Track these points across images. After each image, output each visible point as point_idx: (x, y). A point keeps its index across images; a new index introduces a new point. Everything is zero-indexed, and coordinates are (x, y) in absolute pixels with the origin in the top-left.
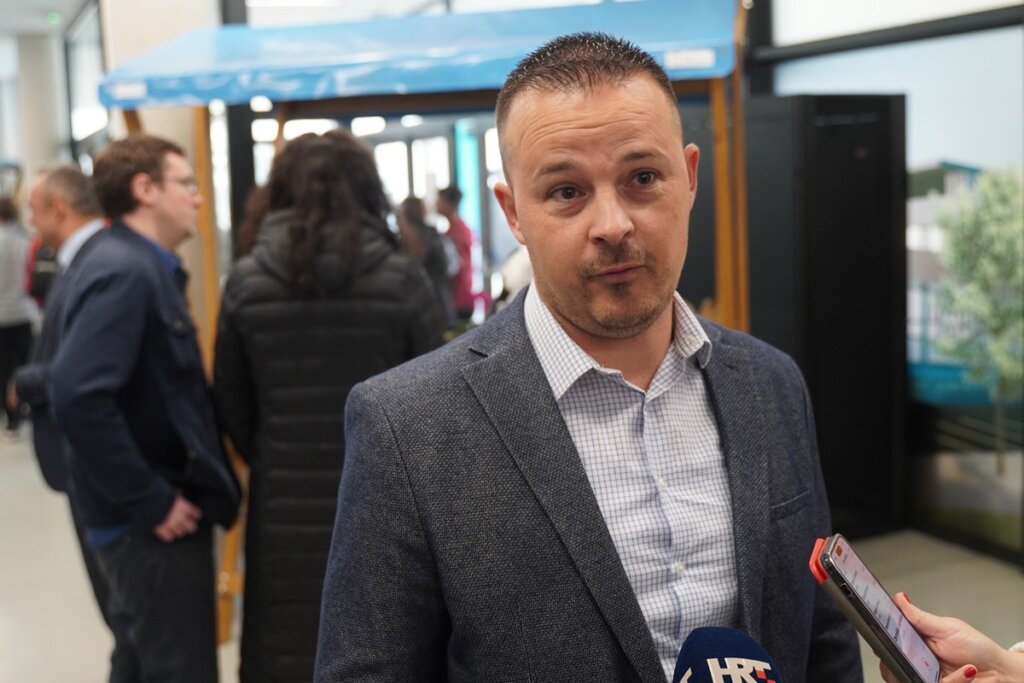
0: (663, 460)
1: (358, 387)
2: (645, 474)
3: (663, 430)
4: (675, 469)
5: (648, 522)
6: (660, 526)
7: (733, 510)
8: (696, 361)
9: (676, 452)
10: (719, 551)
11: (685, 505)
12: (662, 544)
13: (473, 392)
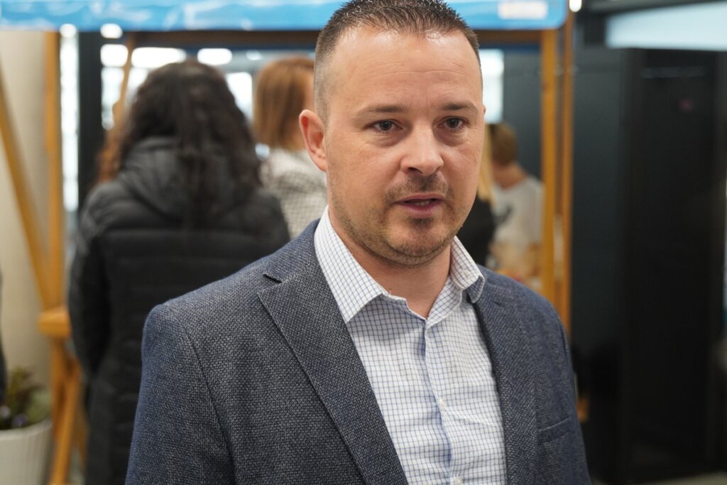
0: (442, 382)
1: (157, 309)
2: (427, 394)
3: (442, 355)
4: (453, 391)
5: (429, 437)
6: (441, 442)
7: (505, 431)
8: (468, 297)
9: (454, 375)
10: (493, 468)
11: (462, 423)
12: (441, 459)
13: (269, 314)
